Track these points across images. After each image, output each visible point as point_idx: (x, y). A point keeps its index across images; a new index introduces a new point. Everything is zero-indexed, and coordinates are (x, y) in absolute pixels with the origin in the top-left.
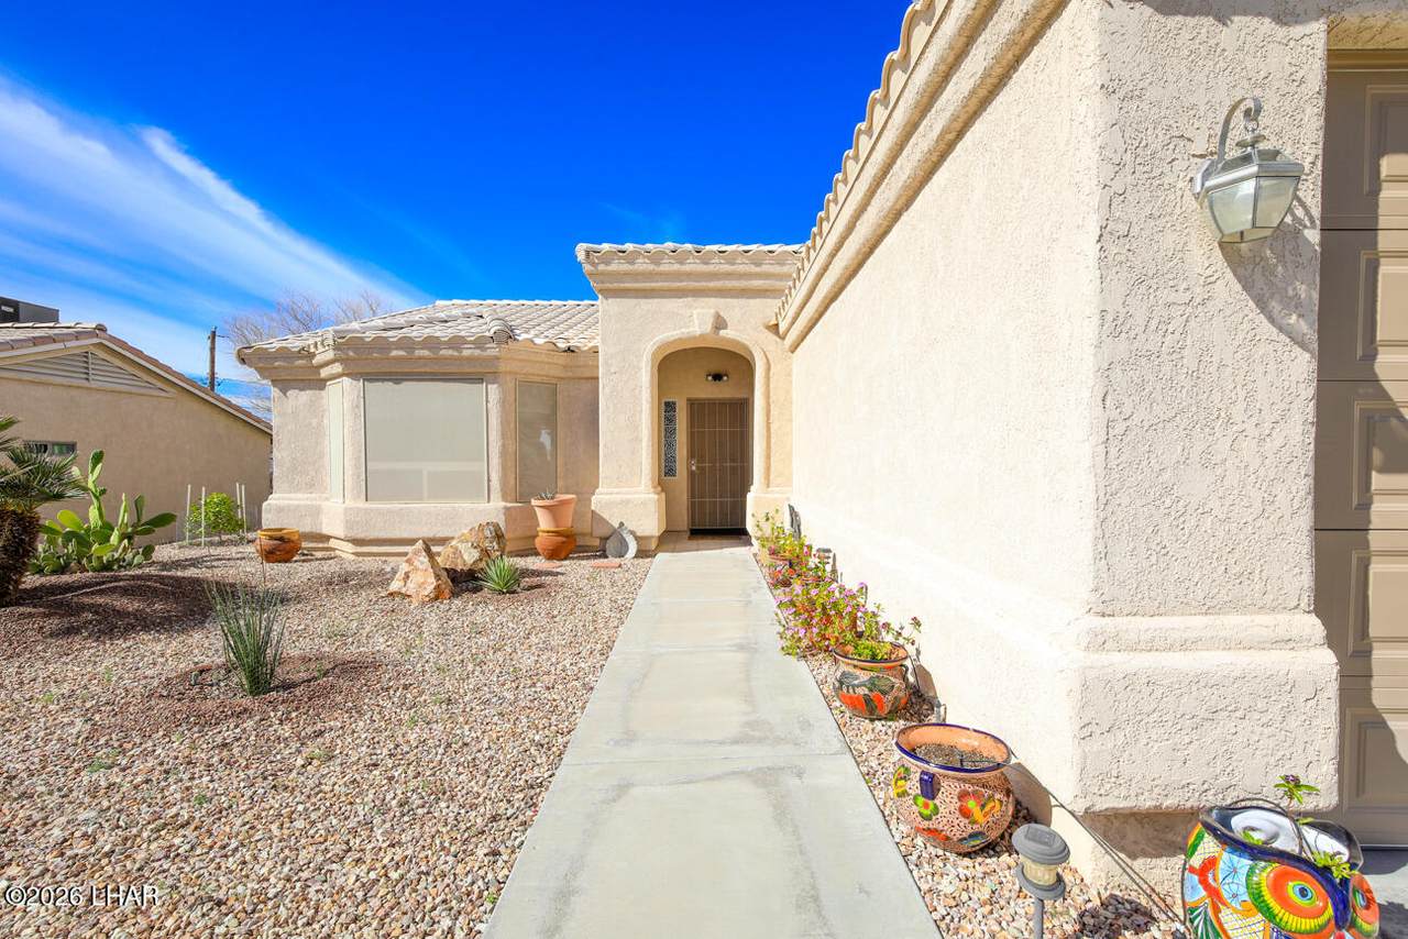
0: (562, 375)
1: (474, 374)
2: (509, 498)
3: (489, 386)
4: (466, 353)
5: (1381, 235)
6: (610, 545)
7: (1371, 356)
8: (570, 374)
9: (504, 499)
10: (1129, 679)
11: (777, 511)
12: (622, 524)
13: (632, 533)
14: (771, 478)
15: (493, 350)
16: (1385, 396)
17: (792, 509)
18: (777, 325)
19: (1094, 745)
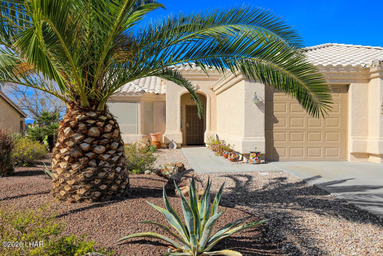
0: (155, 100)
1: (134, 101)
2: (143, 133)
3: (138, 104)
4: (133, 96)
5: (274, 101)
6: (170, 146)
7: (273, 112)
8: (157, 100)
9: (142, 134)
10: (247, 142)
11: (213, 136)
12: (173, 140)
13: (175, 142)
14: (211, 128)
15: (140, 95)
16: (274, 116)
17: (217, 135)
18: (213, 88)
19: (243, 148)
